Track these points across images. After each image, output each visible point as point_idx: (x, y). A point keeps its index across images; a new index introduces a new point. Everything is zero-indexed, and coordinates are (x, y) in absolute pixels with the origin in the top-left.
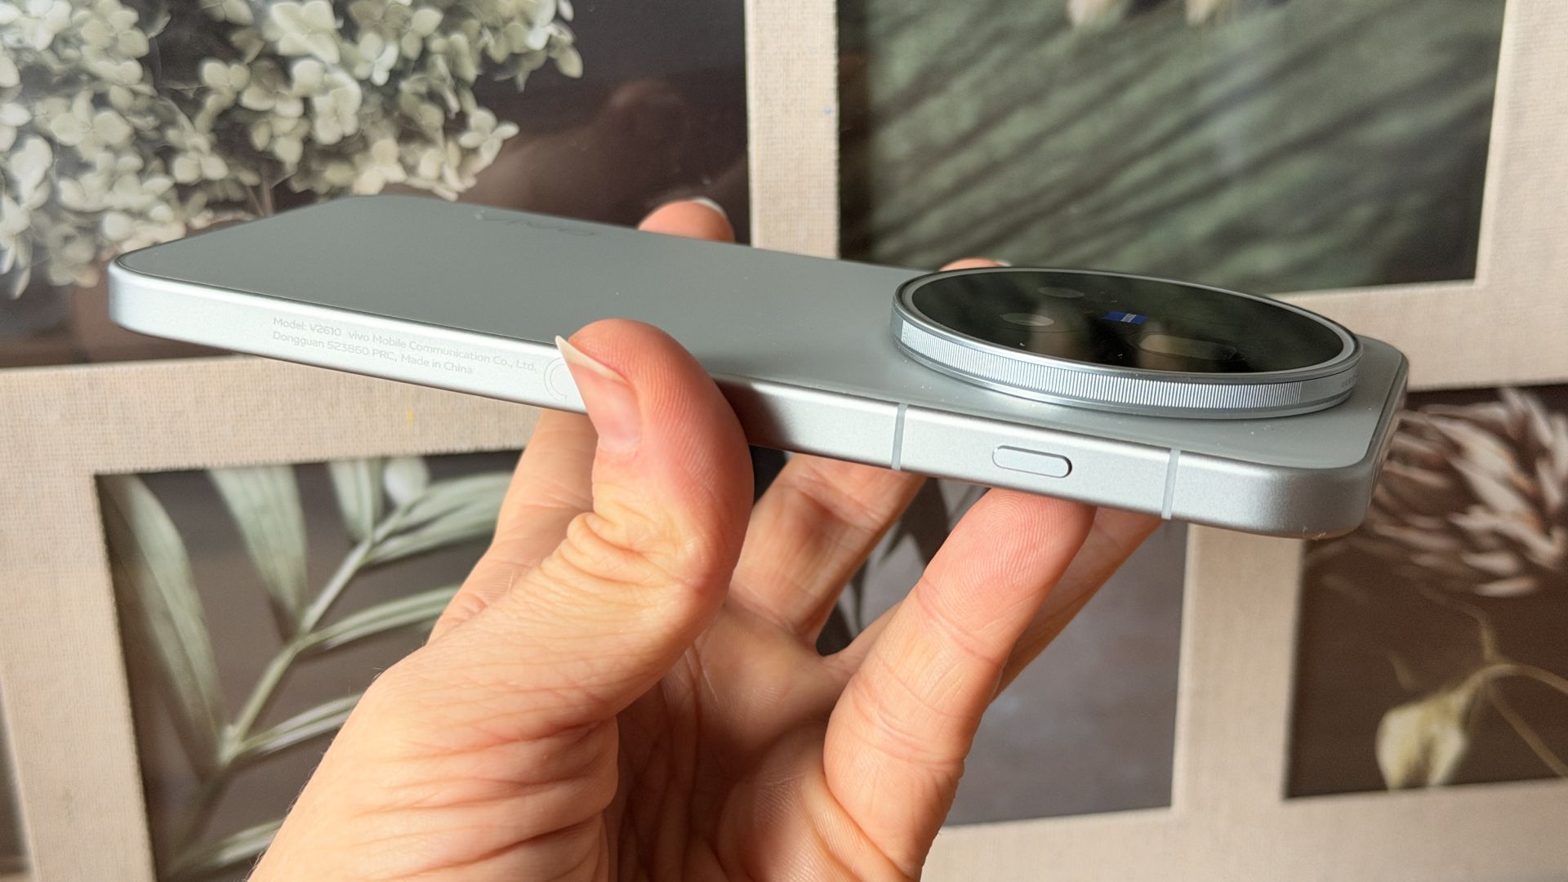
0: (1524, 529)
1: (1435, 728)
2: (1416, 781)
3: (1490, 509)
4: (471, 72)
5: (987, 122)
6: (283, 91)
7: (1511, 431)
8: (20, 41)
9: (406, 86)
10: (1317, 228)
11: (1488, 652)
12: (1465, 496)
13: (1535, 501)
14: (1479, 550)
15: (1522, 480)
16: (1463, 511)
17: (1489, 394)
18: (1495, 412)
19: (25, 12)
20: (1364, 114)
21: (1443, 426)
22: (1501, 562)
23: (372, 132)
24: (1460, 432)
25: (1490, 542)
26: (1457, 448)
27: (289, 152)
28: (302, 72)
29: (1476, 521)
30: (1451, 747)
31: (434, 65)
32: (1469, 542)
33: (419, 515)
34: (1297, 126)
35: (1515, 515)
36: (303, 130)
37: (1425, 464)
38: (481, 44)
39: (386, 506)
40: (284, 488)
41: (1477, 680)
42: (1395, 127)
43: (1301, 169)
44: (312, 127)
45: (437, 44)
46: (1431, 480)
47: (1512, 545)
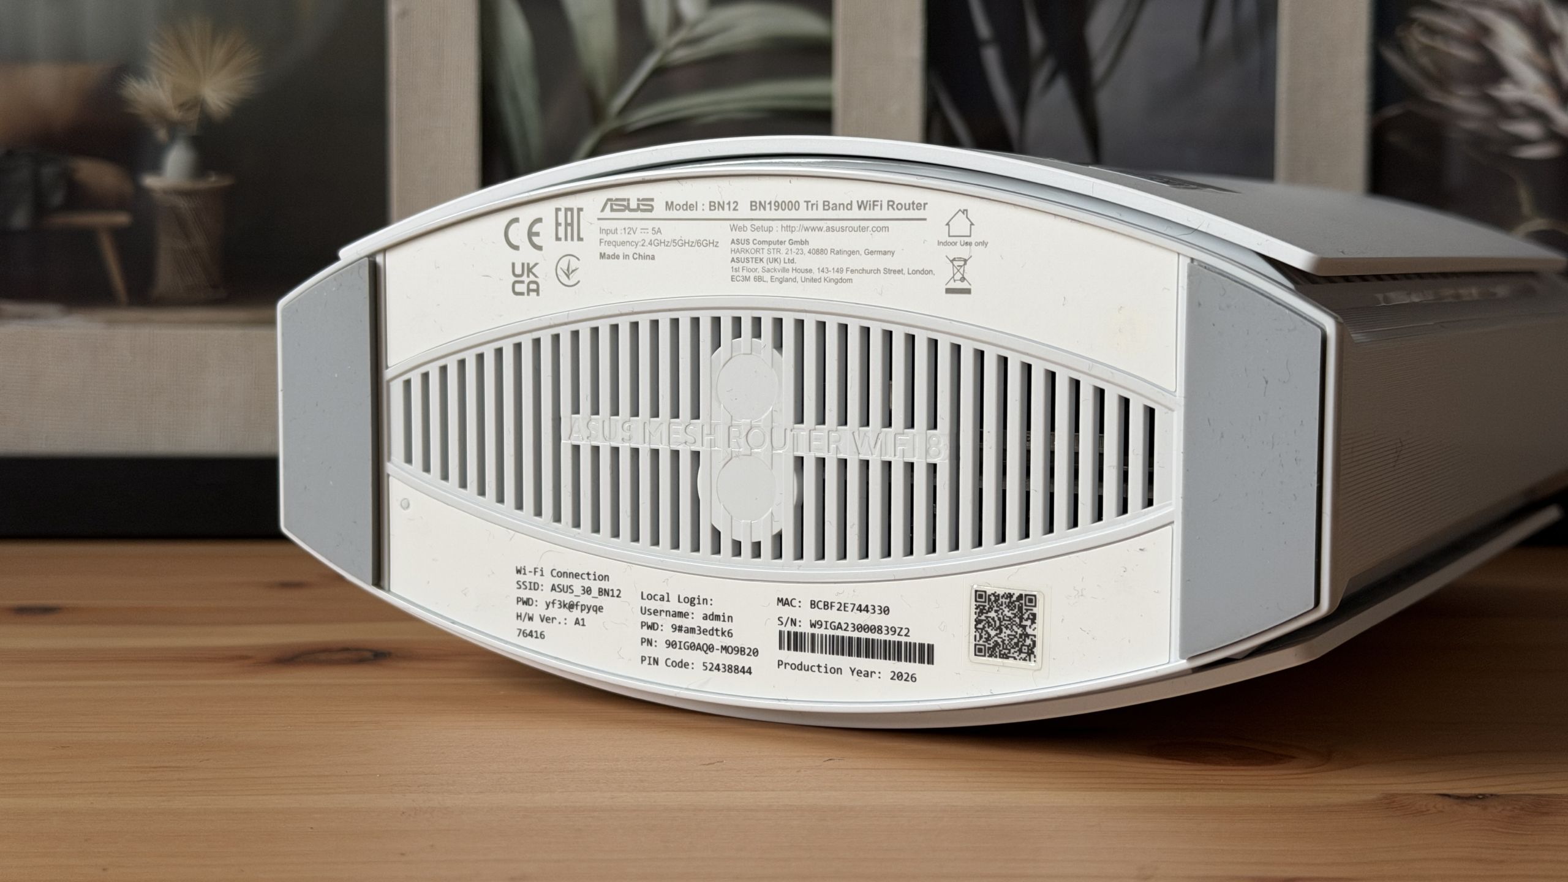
0: (1545, 100)
3: (1517, 83)
7: (1527, 16)
11: (1526, 207)
12: (1496, 70)
13: (1553, 77)
14: (1511, 118)
15: (1541, 60)
16: (1496, 85)
22: (1529, 129)
24: (1487, 16)
25: (1518, 108)
26: (1485, 30)
29: (1507, 92)
32: (1503, 110)
33: (700, 30)
35: (1537, 87)
37: (1463, 41)
39: (677, 18)
46: (1466, 54)
47: (1536, 114)
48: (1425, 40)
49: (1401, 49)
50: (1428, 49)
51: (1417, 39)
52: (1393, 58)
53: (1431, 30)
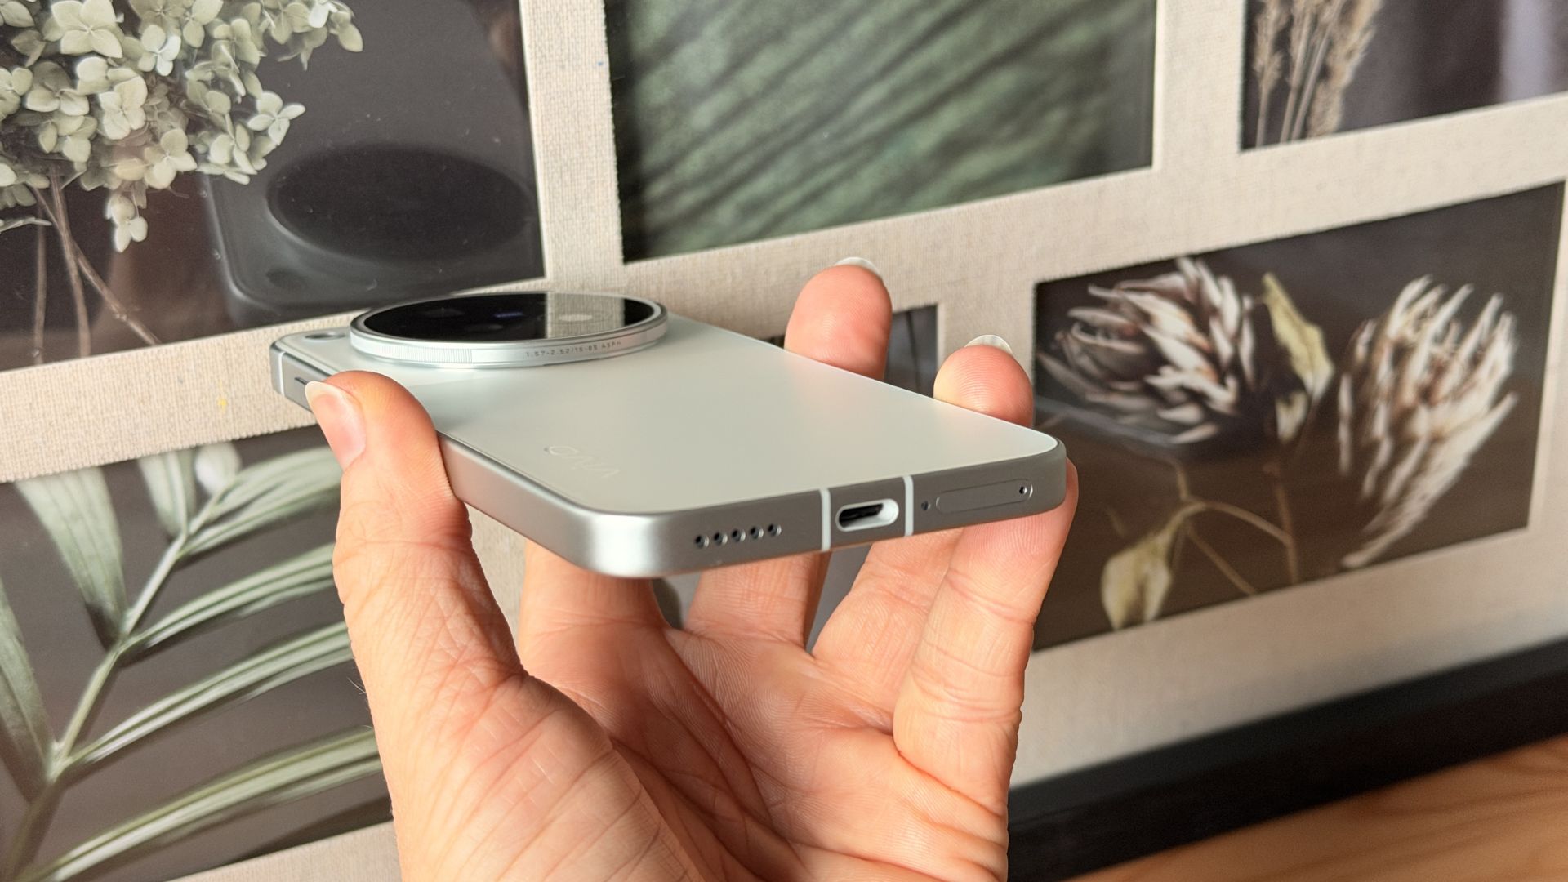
0: (1204, 382)
1: (1147, 568)
2: (1134, 620)
3: (1177, 368)
4: (255, 56)
5: (738, 62)
6: (68, 90)
7: (1189, 297)
9: (191, 75)
10: (1022, 133)
11: (1184, 495)
12: (1157, 360)
13: (1211, 356)
14: (1170, 405)
15: (1200, 340)
16: (1156, 373)
17: (1168, 266)
18: (1174, 281)
20: (1053, 27)
21: (1134, 298)
22: (1188, 413)
23: (161, 125)
24: (1148, 302)
25: (1179, 397)
26: (1147, 318)
27: (77, 152)
28: (87, 70)
29: (1166, 380)
30: (1160, 583)
31: (219, 51)
32: (1162, 399)
33: (232, 502)
34: (999, 43)
35: (1198, 370)
36: (91, 127)
37: (1123, 335)
38: (262, 28)
39: (200, 496)
40: (95, 491)
41: (1177, 519)
43: (1005, 82)
44: (99, 123)
45: (220, 31)
46: (1129, 348)
47: (1196, 397)
48: (1086, 339)
49: (1061, 356)
50: (1087, 349)
51: (1075, 341)
52: (1053, 366)
53: (1089, 329)
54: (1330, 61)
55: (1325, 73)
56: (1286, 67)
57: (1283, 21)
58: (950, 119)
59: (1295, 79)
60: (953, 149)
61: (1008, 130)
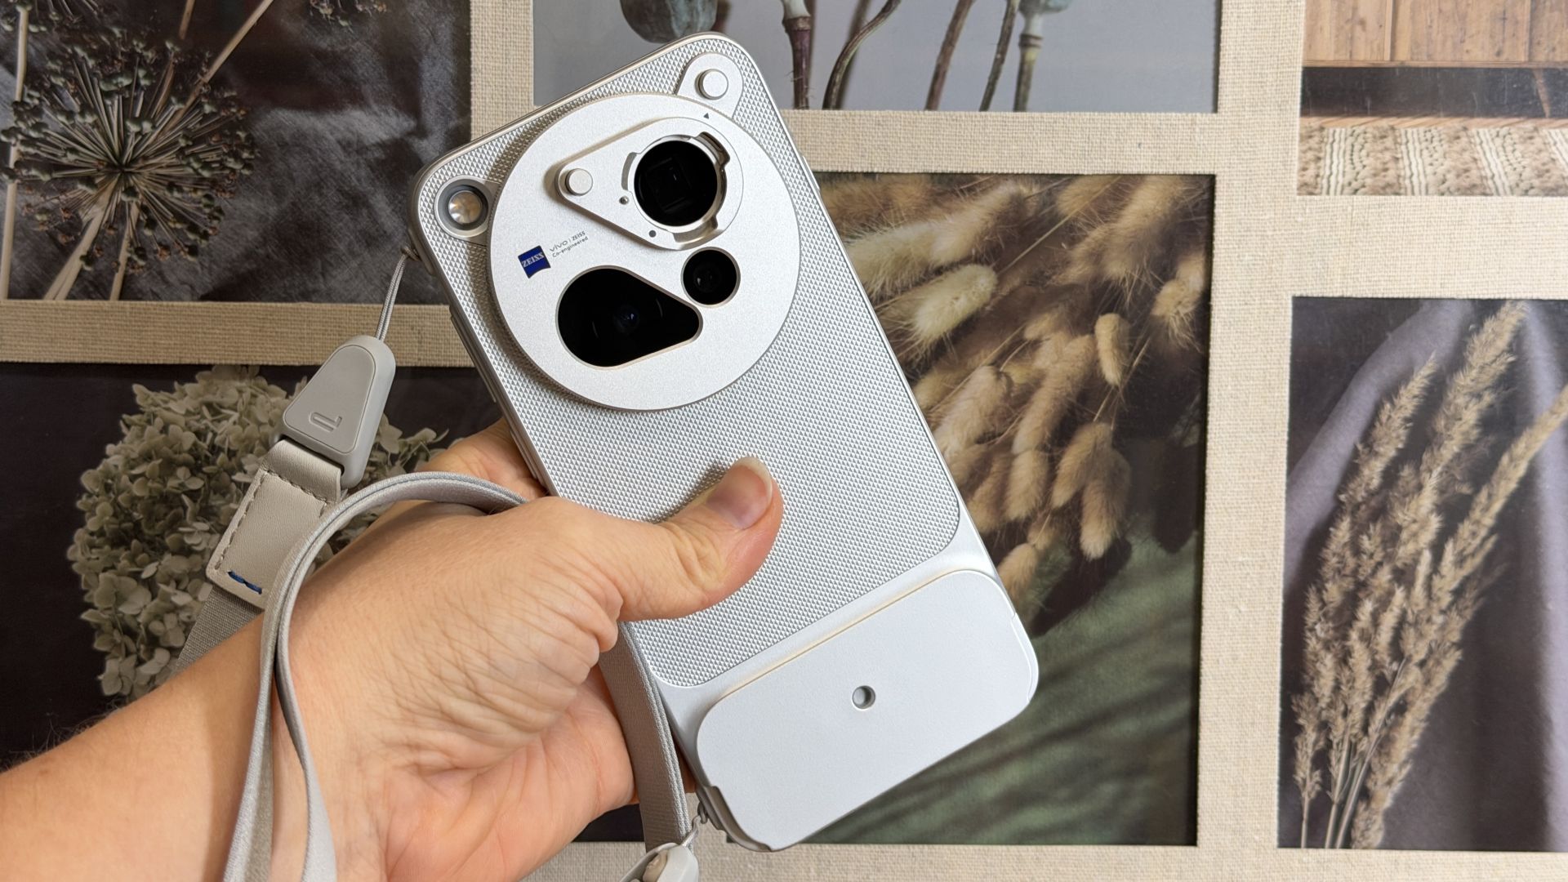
8: (189, 617)
10: (1076, 798)
19: (196, 599)
20: (1106, 716)
34: (1057, 722)
42: (1128, 727)
43: (1062, 753)
54: (1370, 784)
55: (1365, 795)
56: (1327, 782)
57: (1322, 743)
58: (1014, 775)
59: (1336, 795)
60: (1016, 800)
61: (1063, 793)
